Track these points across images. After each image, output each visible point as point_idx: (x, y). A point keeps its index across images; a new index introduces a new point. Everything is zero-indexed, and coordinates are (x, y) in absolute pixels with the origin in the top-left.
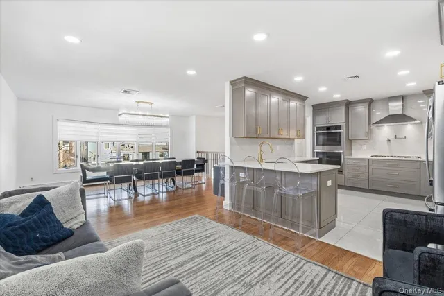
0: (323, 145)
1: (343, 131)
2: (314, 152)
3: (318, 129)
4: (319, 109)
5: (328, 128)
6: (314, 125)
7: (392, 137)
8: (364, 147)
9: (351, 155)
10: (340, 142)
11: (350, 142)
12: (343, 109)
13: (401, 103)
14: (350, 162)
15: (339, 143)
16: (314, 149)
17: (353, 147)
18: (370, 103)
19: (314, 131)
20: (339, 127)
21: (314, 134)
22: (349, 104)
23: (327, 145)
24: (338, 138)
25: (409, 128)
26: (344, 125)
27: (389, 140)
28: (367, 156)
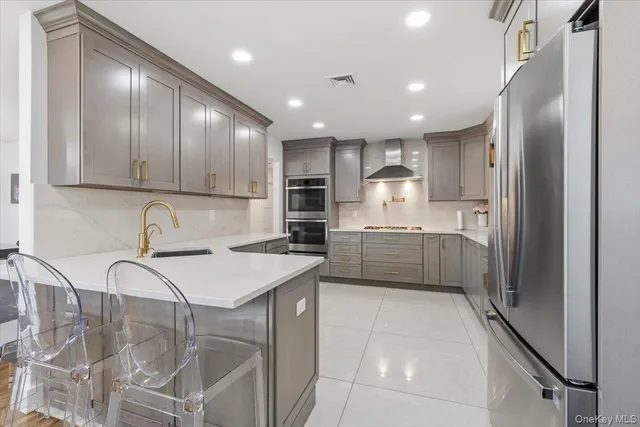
0: (299, 210)
1: (327, 187)
2: (285, 223)
3: (292, 183)
4: (293, 149)
5: (307, 182)
6: (285, 176)
7: (388, 199)
8: (355, 213)
9: (337, 226)
10: (324, 206)
11: (337, 205)
12: (326, 153)
13: (399, 152)
14: (337, 239)
15: (322, 208)
16: (285, 218)
17: (341, 213)
18: (362, 145)
19: (284, 186)
20: (321, 182)
21: (285, 191)
22: (336, 145)
24: (320, 199)
25: (408, 187)
26: (328, 178)
27: (385, 204)
28: (360, 227)
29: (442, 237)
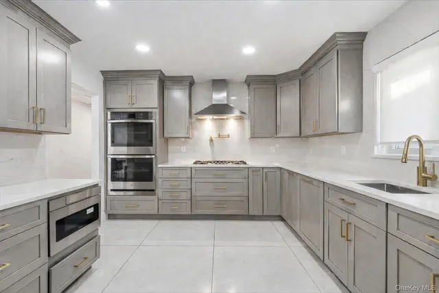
0: (129, 145)
1: (155, 121)
2: (106, 159)
5: (132, 115)
6: (107, 109)
7: (214, 135)
8: (184, 149)
9: (166, 161)
10: (151, 141)
11: (166, 140)
14: (166, 174)
15: (150, 143)
16: (106, 154)
17: (170, 148)
18: (189, 83)
19: (106, 119)
20: (146, 115)
21: (106, 124)
22: (165, 82)
23: (134, 145)
25: (232, 125)
26: (156, 113)
27: (211, 140)
28: (189, 163)
29: (265, 170)
